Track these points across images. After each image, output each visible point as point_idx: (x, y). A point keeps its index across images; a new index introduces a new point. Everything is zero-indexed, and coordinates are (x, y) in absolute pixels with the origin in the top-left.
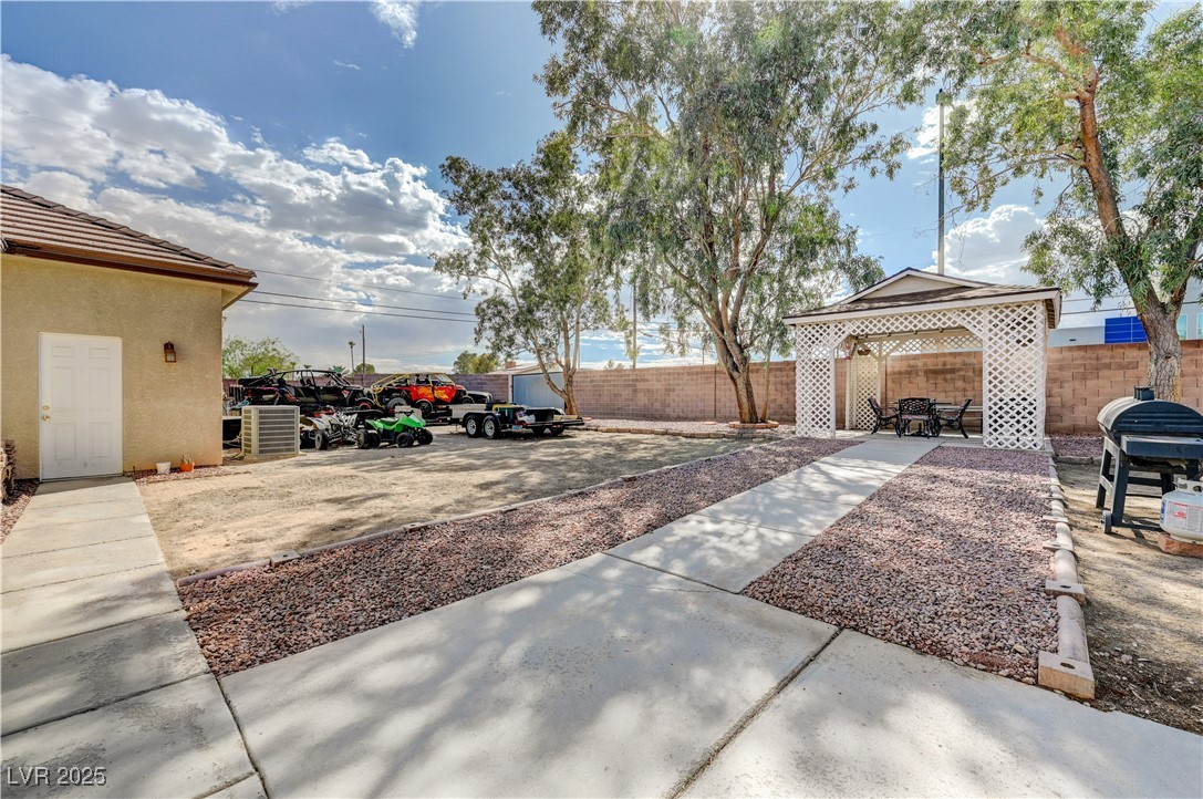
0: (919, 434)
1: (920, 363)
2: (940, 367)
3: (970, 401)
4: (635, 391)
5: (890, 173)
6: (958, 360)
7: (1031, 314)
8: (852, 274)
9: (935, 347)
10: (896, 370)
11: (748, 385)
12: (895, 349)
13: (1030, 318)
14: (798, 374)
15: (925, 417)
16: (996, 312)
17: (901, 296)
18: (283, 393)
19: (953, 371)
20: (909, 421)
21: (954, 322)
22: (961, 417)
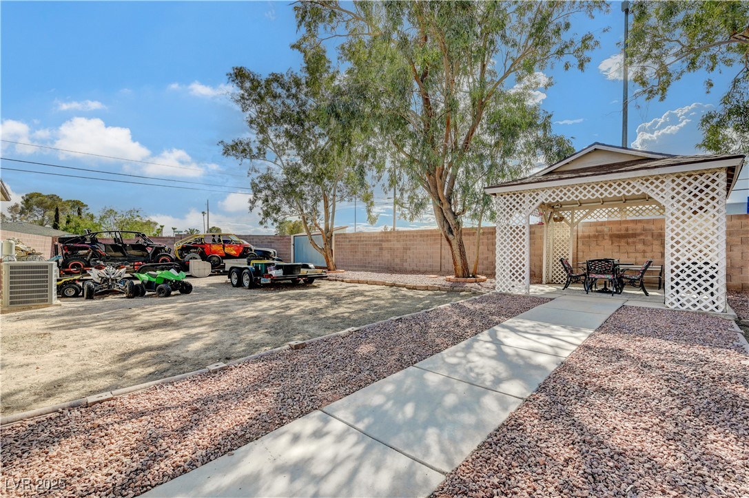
0: (604, 291)
1: (606, 229)
2: (623, 232)
3: (650, 262)
4: (381, 249)
5: (581, 66)
6: (639, 227)
7: (713, 181)
8: (547, 150)
9: (619, 215)
10: (586, 234)
11: (461, 245)
12: (585, 216)
13: (713, 186)
14: (498, 237)
15: (610, 277)
16: (679, 181)
17: (589, 168)
18: (94, 249)
19: (634, 235)
20: (596, 279)
21: (638, 190)
22: (642, 276)
